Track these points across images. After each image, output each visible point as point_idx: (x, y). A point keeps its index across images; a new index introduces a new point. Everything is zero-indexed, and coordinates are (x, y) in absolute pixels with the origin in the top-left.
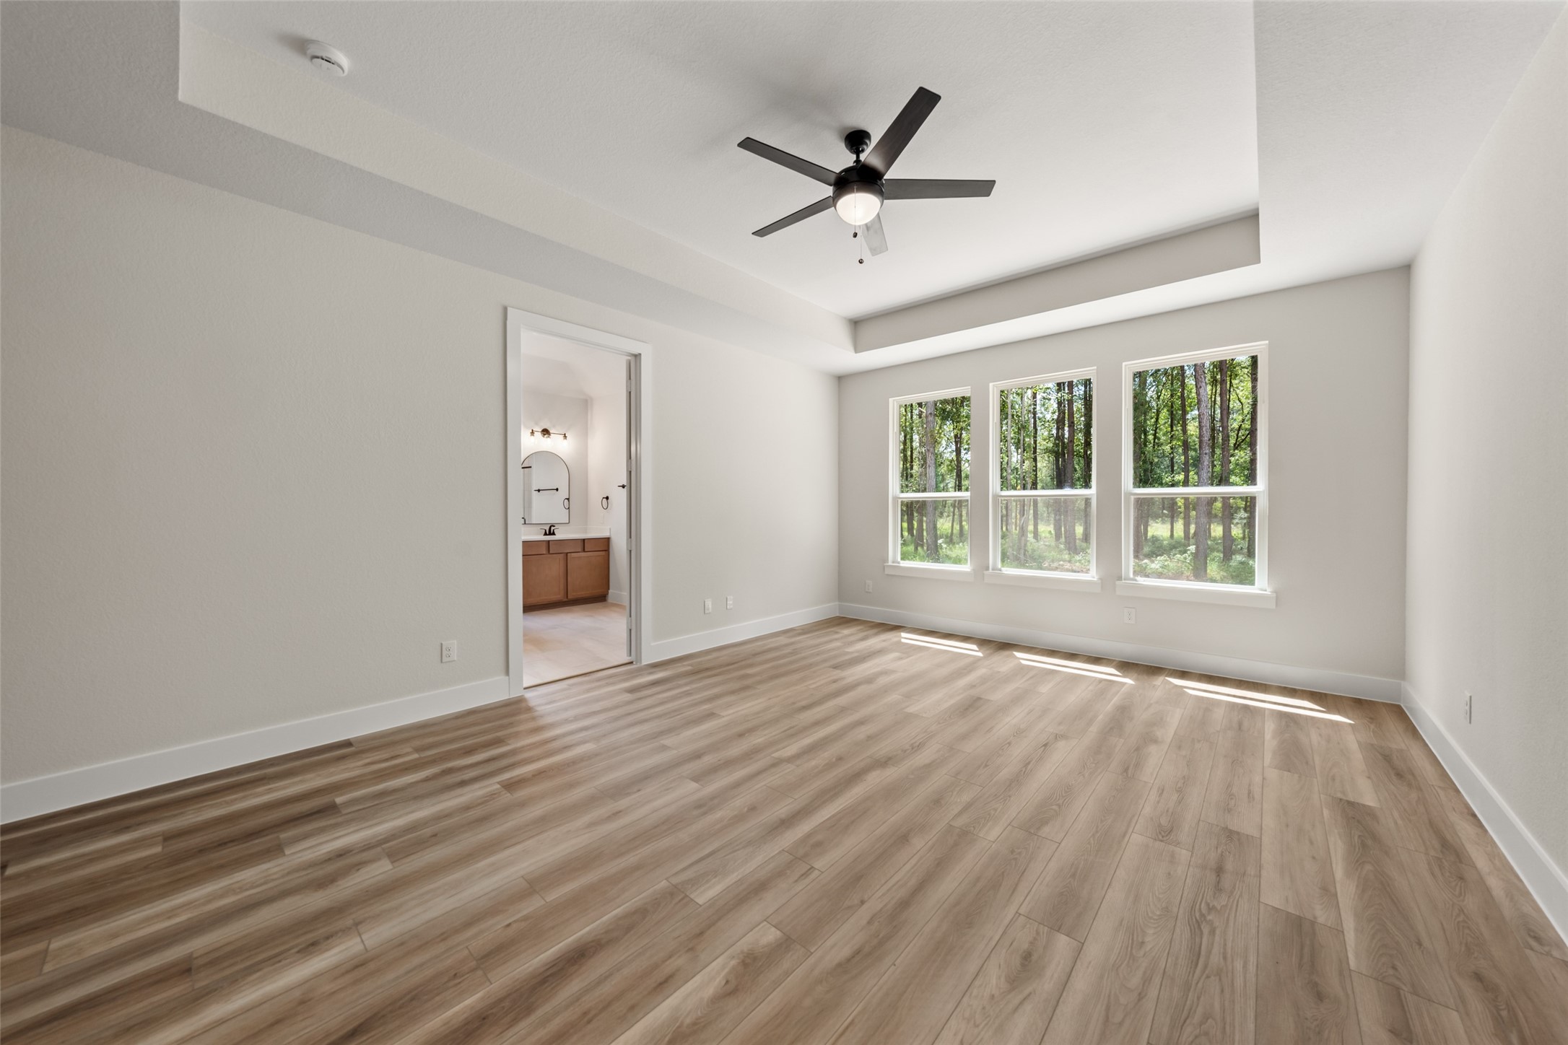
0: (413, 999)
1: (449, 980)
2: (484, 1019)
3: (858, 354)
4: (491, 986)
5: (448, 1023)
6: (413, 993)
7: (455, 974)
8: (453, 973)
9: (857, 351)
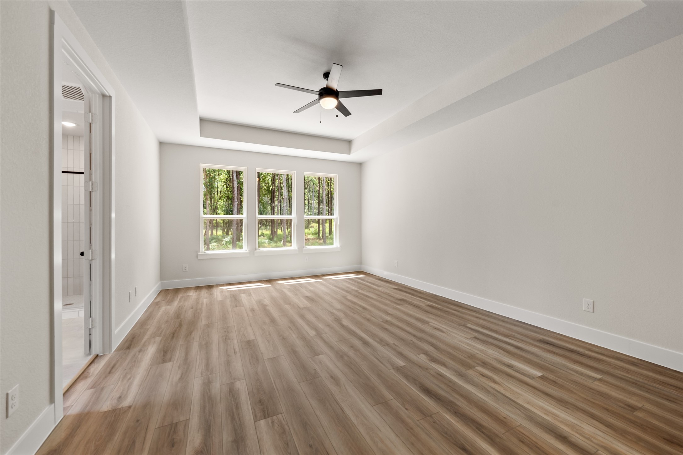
0: (446, 433)
1: (437, 424)
2: (456, 412)
3: (201, 137)
4: (440, 411)
5: (458, 422)
6: (443, 434)
7: (434, 422)
8: (434, 423)
9: (201, 136)
